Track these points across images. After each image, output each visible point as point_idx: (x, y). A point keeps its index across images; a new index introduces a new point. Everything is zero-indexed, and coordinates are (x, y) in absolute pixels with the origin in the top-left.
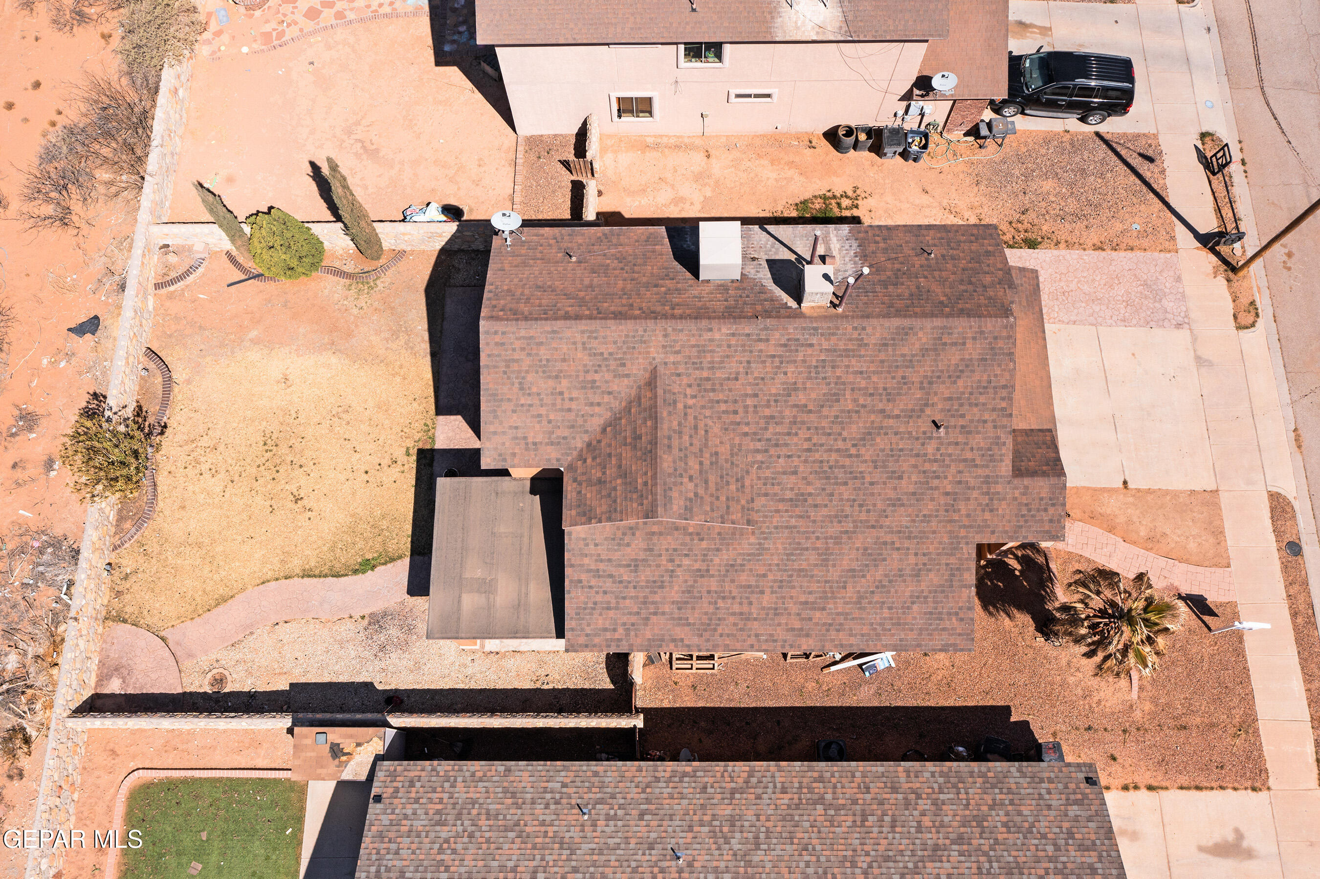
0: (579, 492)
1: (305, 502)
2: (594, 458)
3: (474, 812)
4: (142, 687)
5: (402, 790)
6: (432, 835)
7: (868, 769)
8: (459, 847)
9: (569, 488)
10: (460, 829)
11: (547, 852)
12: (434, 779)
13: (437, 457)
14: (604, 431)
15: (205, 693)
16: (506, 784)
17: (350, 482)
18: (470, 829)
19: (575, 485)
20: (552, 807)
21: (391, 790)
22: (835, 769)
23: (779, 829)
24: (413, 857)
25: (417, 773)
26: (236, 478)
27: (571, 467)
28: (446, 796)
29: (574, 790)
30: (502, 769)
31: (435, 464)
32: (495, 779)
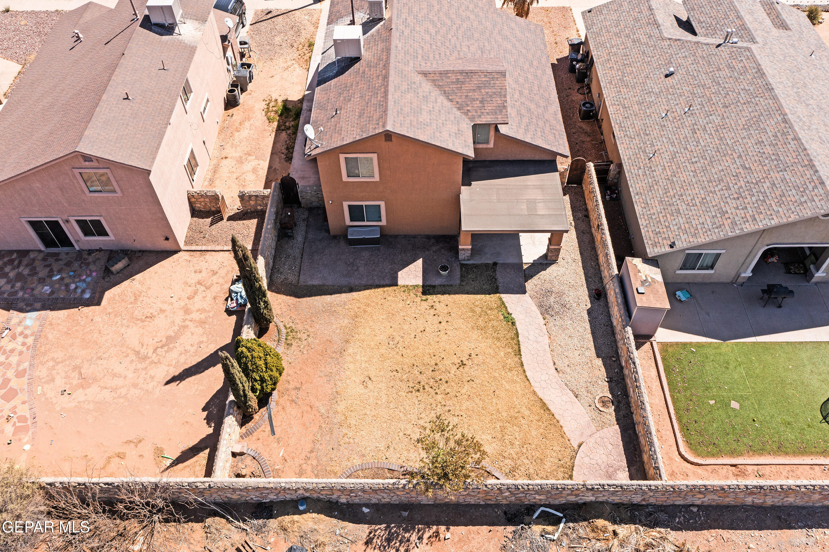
0: (488, 114)
1: (464, 359)
2: (468, 105)
3: (666, 199)
4: (620, 455)
5: (663, 236)
6: (686, 212)
8: (689, 198)
9: (485, 120)
10: (678, 202)
11: (680, 162)
12: (652, 224)
13: (428, 283)
14: (451, 100)
15: (615, 410)
16: (646, 192)
17: (447, 332)
18: (677, 197)
19: (483, 117)
20: (653, 169)
21: (665, 241)
24: (702, 216)
25: (651, 233)
26: (447, 408)
27: (472, 119)
28: (661, 215)
29: (641, 164)
30: (637, 197)
31: (433, 284)
32: (644, 197)
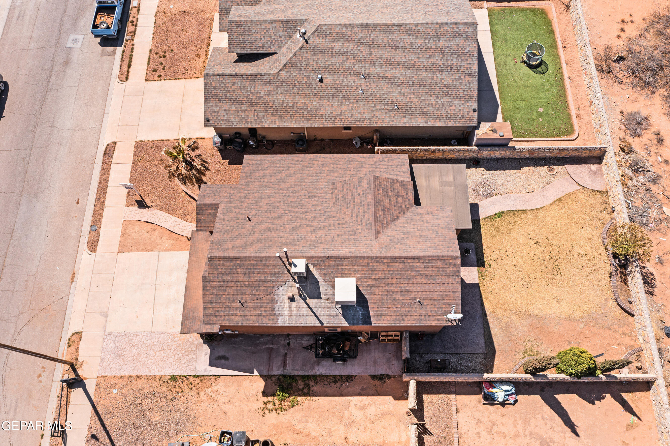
0: (407, 194)
1: (533, 242)
2: (401, 206)
3: (437, 106)
4: (582, 167)
5: (466, 114)
6: (452, 98)
7: (290, 124)
8: (441, 93)
9: (411, 197)
10: (442, 100)
11: (409, 92)
12: (455, 119)
13: (476, 263)
14: (398, 217)
15: (555, 165)
16: (427, 117)
17: (514, 251)
18: (438, 100)
19: (409, 198)
20: (408, 108)
21: (470, 114)
22: (302, 124)
23: (325, 101)
24: (458, 90)
25: (461, 121)
26: (568, 253)
27: (412, 206)
28: (449, 112)
29: (401, 115)
30: (429, 123)
31: (476, 260)
32: (431, 119)
